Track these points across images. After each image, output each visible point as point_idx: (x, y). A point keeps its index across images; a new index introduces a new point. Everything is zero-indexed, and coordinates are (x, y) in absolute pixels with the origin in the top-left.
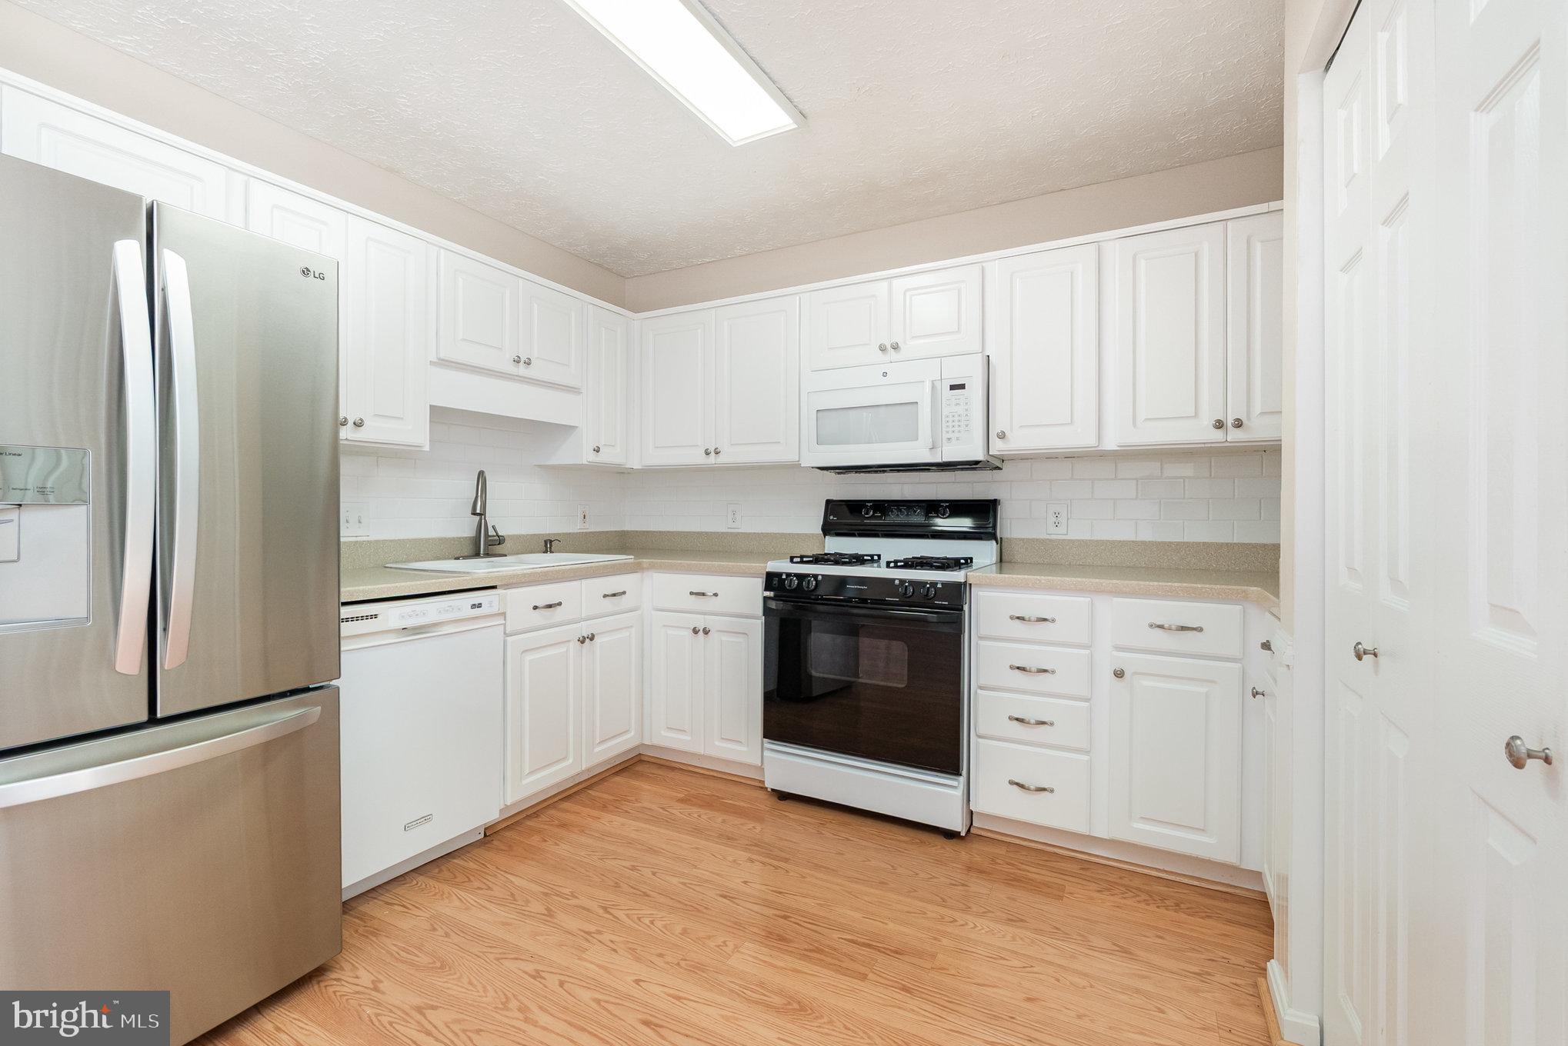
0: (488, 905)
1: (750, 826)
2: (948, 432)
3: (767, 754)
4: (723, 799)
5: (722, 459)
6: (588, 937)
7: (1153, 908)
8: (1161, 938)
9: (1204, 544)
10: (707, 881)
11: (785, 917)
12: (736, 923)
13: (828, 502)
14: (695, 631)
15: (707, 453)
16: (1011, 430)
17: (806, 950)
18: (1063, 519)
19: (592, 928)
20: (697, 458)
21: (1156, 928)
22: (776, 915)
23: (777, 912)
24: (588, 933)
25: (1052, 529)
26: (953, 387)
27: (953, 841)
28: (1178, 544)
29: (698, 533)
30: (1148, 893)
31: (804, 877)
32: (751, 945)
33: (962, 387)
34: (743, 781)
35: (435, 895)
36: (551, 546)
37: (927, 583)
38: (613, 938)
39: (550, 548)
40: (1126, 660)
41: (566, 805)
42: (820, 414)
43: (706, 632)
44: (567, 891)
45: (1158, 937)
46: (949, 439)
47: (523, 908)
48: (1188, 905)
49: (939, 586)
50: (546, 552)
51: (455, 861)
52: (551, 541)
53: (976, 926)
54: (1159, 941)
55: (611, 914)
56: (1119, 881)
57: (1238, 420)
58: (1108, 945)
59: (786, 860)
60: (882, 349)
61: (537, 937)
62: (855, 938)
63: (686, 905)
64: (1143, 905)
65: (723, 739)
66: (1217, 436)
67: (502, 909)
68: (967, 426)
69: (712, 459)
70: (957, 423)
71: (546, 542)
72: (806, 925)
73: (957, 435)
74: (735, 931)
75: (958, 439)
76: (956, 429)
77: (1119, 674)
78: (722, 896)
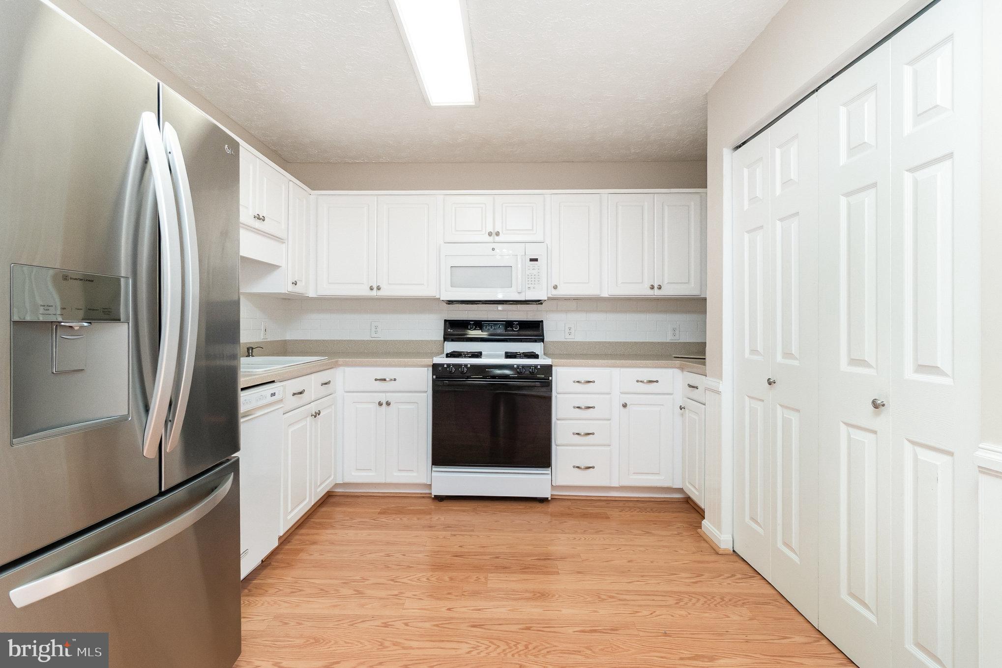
0: (311, 599)
1: (437, 518)
2: (529, 284)
3: (434, 474)
4: (406, 507)
5: (381, 293)
6: (397, 597)
7: (644, 513)
8: (656, 524)
9: (635, 342)
10: (438, 551)
11: (497, 558)
12: (474, 567)
13: (446, 321)
14: (380, 404)
15: (371, 289)
16: (560, 284)
17: (520, 569)
18: (572, 331)
19: (396, 592)
20: (364, 291)
21: (653, 521)
22: (491, 558)
23: (491, 556)
24: (396, 595)
25: (568, 336)
26: (531, 260)
27: (545, 503)
28: (624, 342)
29: (348, 341)
30: (638, 508)
31: (489, 537)
32: (491, 575)
33: (536, 260)
34: (409, 495)
35: (262, 604)
36: (252, 352)
37: (533, 366)
38: (414, 593)
39: (252, 353)
40: (626, 399)
41: (303, 531)
42: (453, 268)
43: (388, 404)
44: (358, 578)
45: (654, 524)
46: (529, 288)
47: (337, 594)
48: (656, 509)
49: (539, 367)
50: (248, 356)
51: (254, 582)
52: (252, 348)
53: (585, 539)
54: (656, 525)
55: (399, 582)
56: (624, 505)
57: (659, 285)
58: (641, 532)
59: (473, 531)
60: (490, 234)
61: (365, 607)
62: (539, 558)
63: (438, 566)
64: (640, 513)
65: (400, 470)
66: (650, 293)
67: (323, 598)
68: (539, 281)
69: (374, 293)
70: (533, 279)
71: (248, 349)
72: (510, 558)
73: (533, 286)
74: (478, 571)
75: (534, 288)
76: (533, 282)
77: (625, 406)
78: (454, 556)
